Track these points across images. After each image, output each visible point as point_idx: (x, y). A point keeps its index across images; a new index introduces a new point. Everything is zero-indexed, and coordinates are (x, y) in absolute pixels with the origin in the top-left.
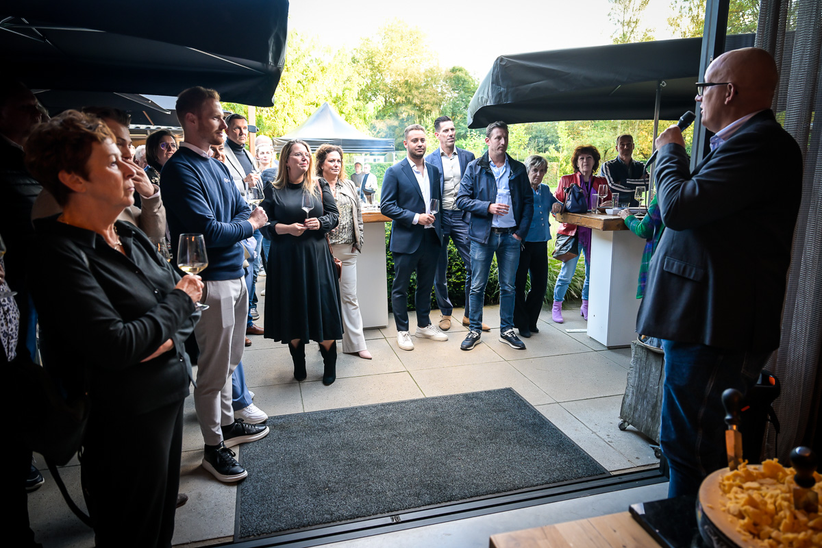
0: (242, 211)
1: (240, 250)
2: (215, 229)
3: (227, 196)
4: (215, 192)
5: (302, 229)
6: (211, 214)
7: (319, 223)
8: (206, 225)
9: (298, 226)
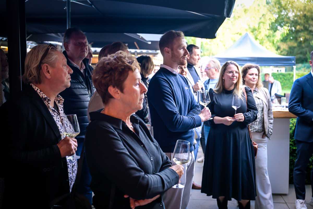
0: (194, 108)
1: (192, 134)
2: (179, 120)
3: (186, 98)
4: (179, 96)
5: (231, 121)
6: (176, 110)
7: (244, 117)
8: (173, 117)
9: (229, 118)
